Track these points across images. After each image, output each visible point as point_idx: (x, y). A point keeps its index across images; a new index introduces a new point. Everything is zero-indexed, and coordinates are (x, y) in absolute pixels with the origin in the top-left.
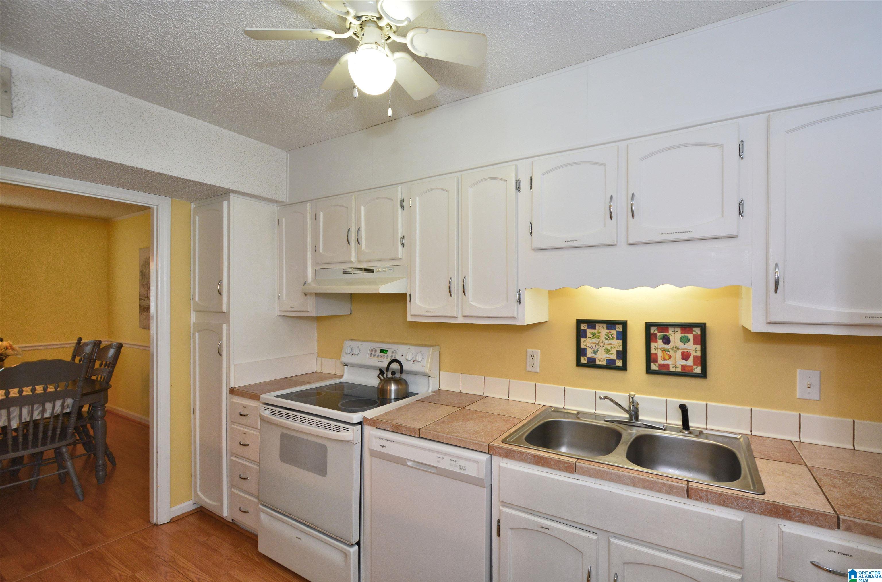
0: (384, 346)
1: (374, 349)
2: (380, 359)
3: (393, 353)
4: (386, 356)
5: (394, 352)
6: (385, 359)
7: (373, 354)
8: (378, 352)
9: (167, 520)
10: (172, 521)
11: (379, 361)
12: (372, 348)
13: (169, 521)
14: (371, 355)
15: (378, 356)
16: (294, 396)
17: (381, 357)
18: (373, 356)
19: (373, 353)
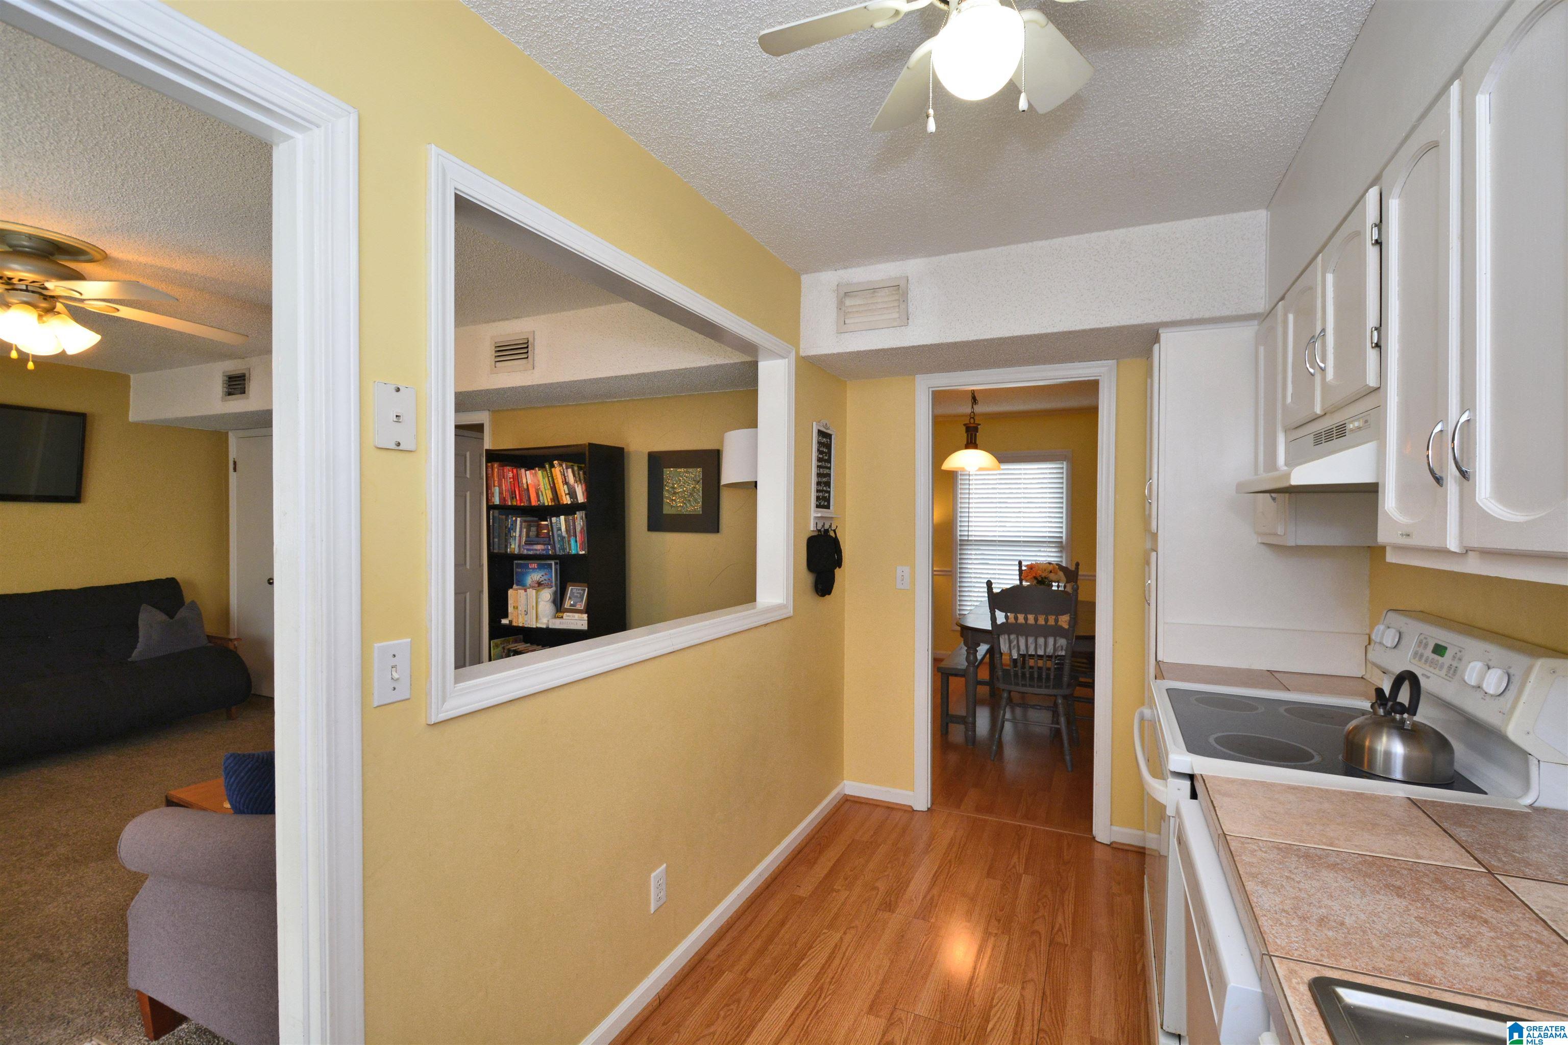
3: (1455, 658)
5: (1458, 655)
6: (1437, 670)
9: (1107, 841)
10: (1112, 846)
11: (1424, 675)
12: (1422, 637)
13: (1109, 844)
16: (1196, 700)
17: (1431, 663)
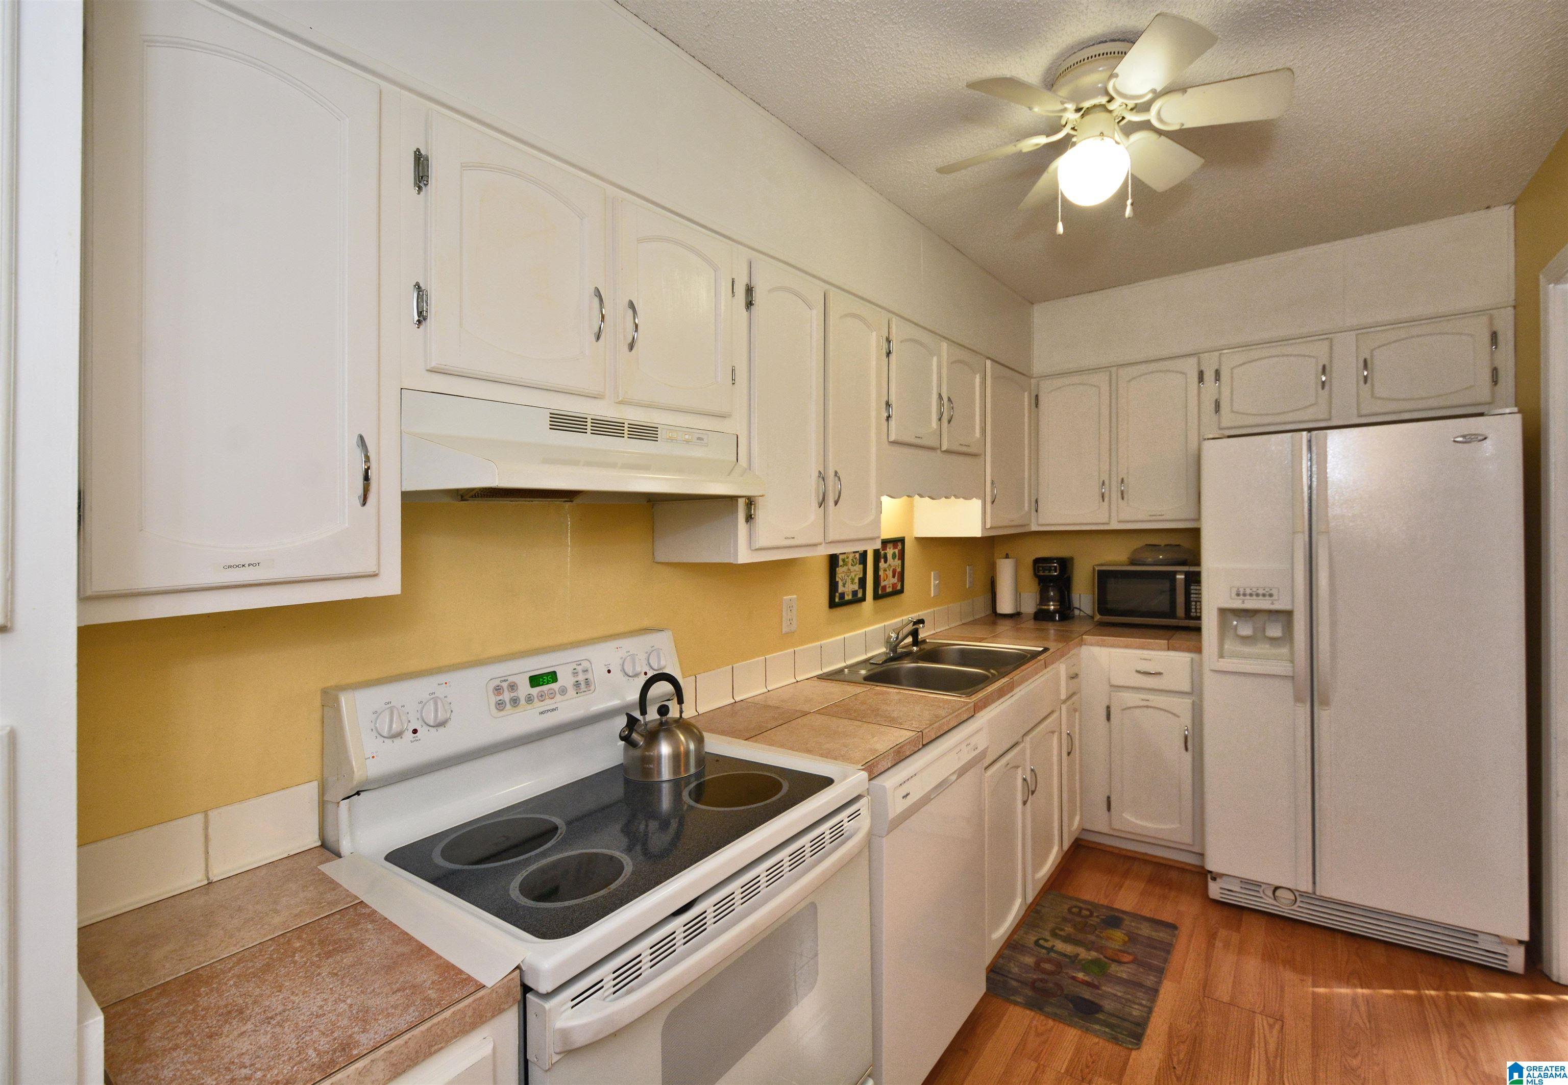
0: (540, 665)
1: (505, 685)
2: (539, 706)
3: (575, 673)
4: (557, 690)
5: (579, 668)
6: (558, 697)
7: (507, 699)
8: (524, 688)
11: (541, 713)
12: (497, 682)
14: (500, 705)
15: (529, 699)
17: (541, 697)
18: (508, 706)
19: (507, 696)
